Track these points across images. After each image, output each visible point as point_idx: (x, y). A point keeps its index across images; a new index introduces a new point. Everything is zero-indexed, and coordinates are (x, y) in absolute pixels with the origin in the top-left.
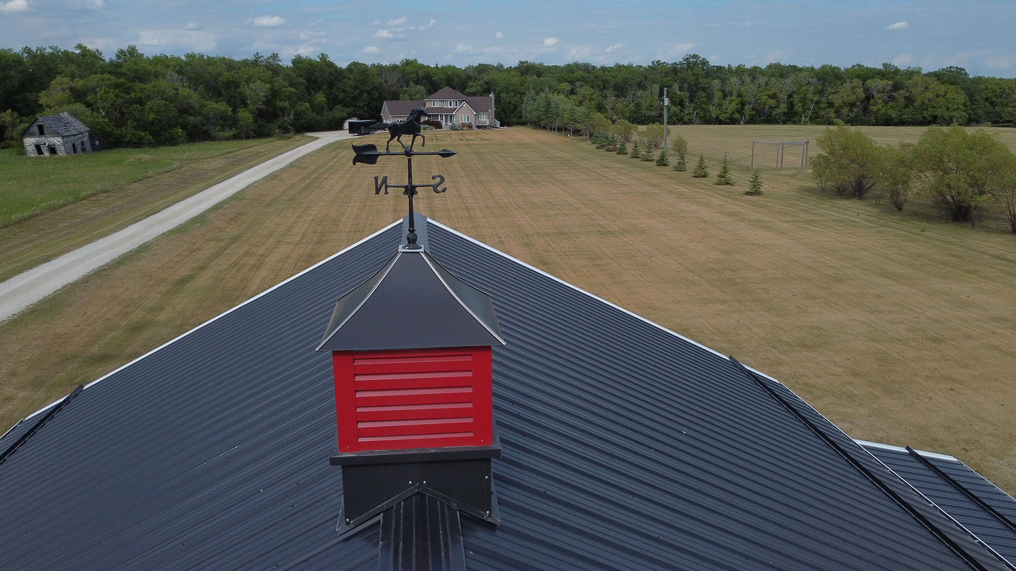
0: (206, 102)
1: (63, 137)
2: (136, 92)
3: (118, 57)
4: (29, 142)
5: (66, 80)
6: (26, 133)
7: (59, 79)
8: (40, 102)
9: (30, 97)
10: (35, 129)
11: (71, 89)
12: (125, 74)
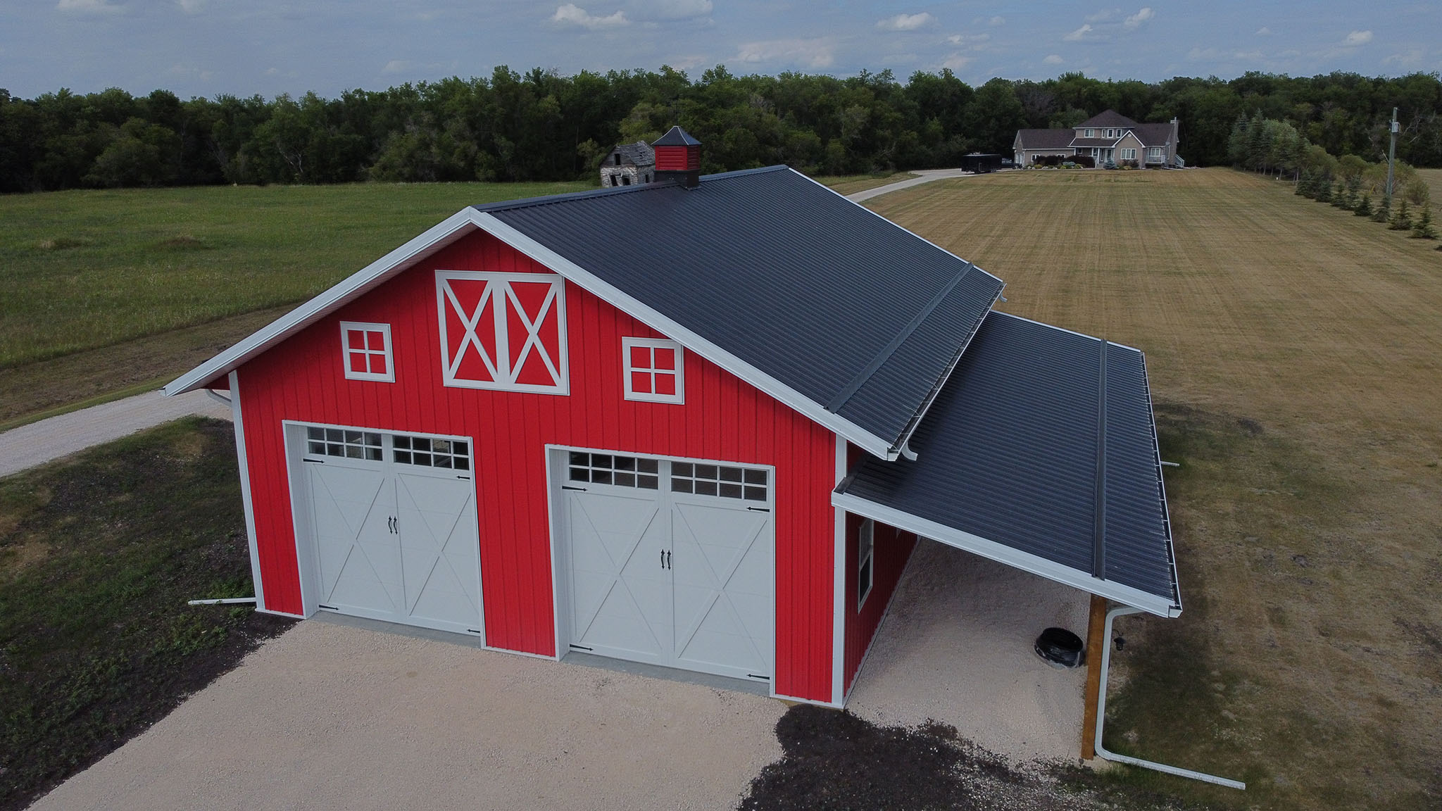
0: (793, 131)
1: (638, 167)
2: (715, 119)
3: (705, 78)
4: (606, 172)
5: (647, 106)
6: (604, 163)
7: (640, 105)
8: (620, 131)
9: (611, 125)
10: (612, 158)
11: (652, 116)
12: (708, 99)
